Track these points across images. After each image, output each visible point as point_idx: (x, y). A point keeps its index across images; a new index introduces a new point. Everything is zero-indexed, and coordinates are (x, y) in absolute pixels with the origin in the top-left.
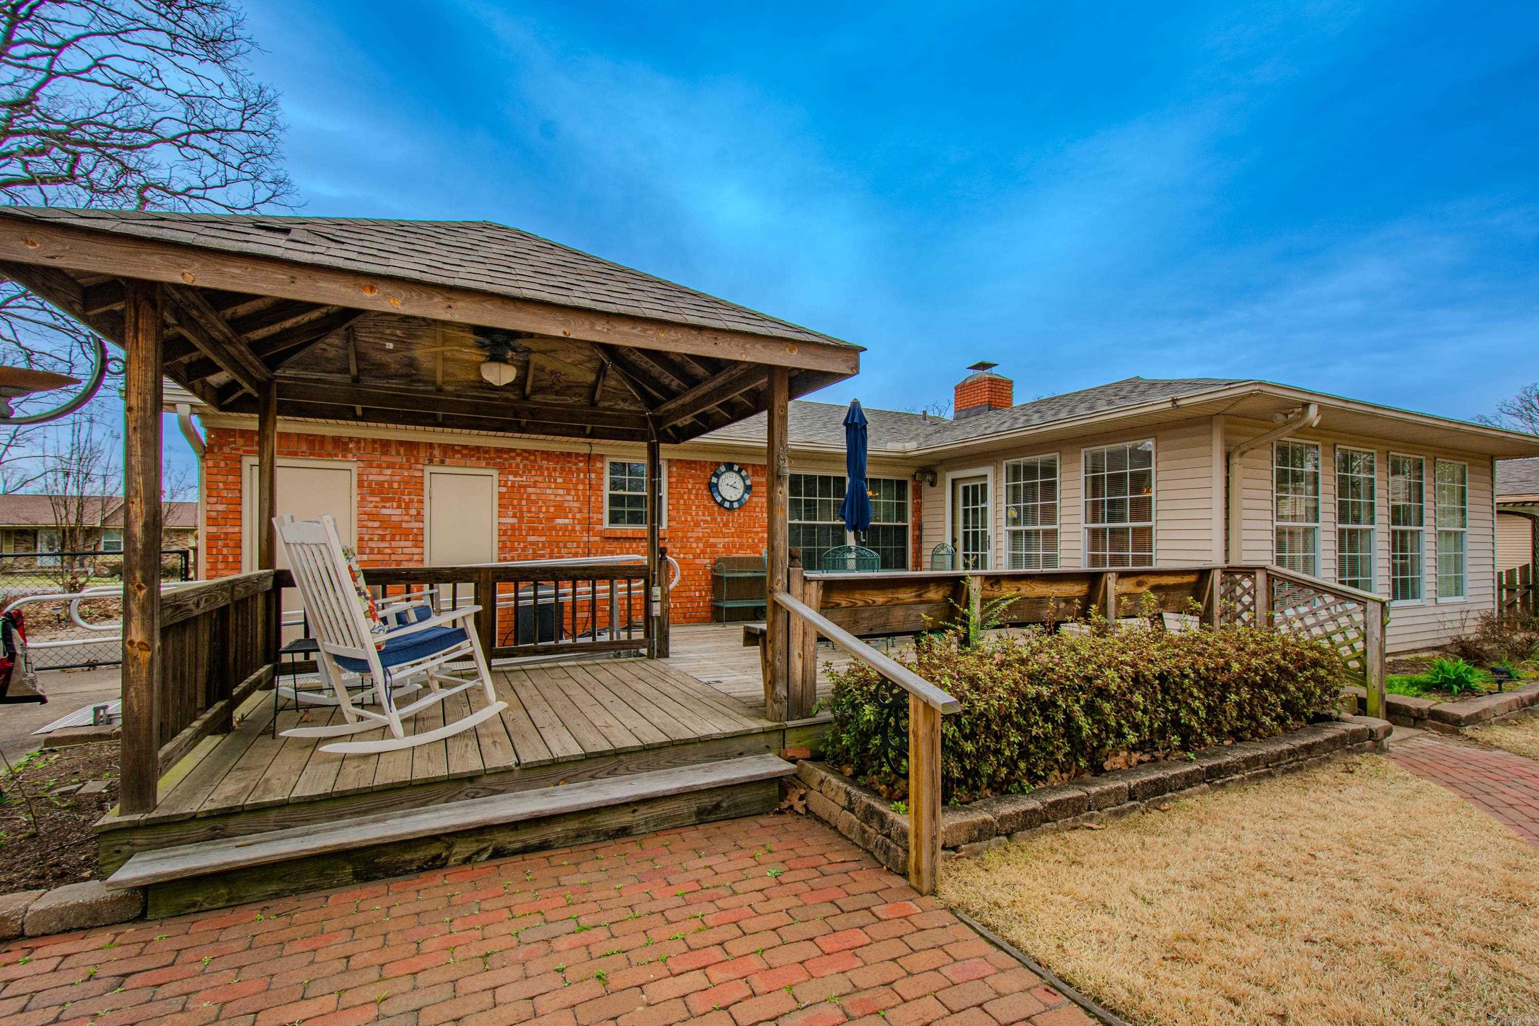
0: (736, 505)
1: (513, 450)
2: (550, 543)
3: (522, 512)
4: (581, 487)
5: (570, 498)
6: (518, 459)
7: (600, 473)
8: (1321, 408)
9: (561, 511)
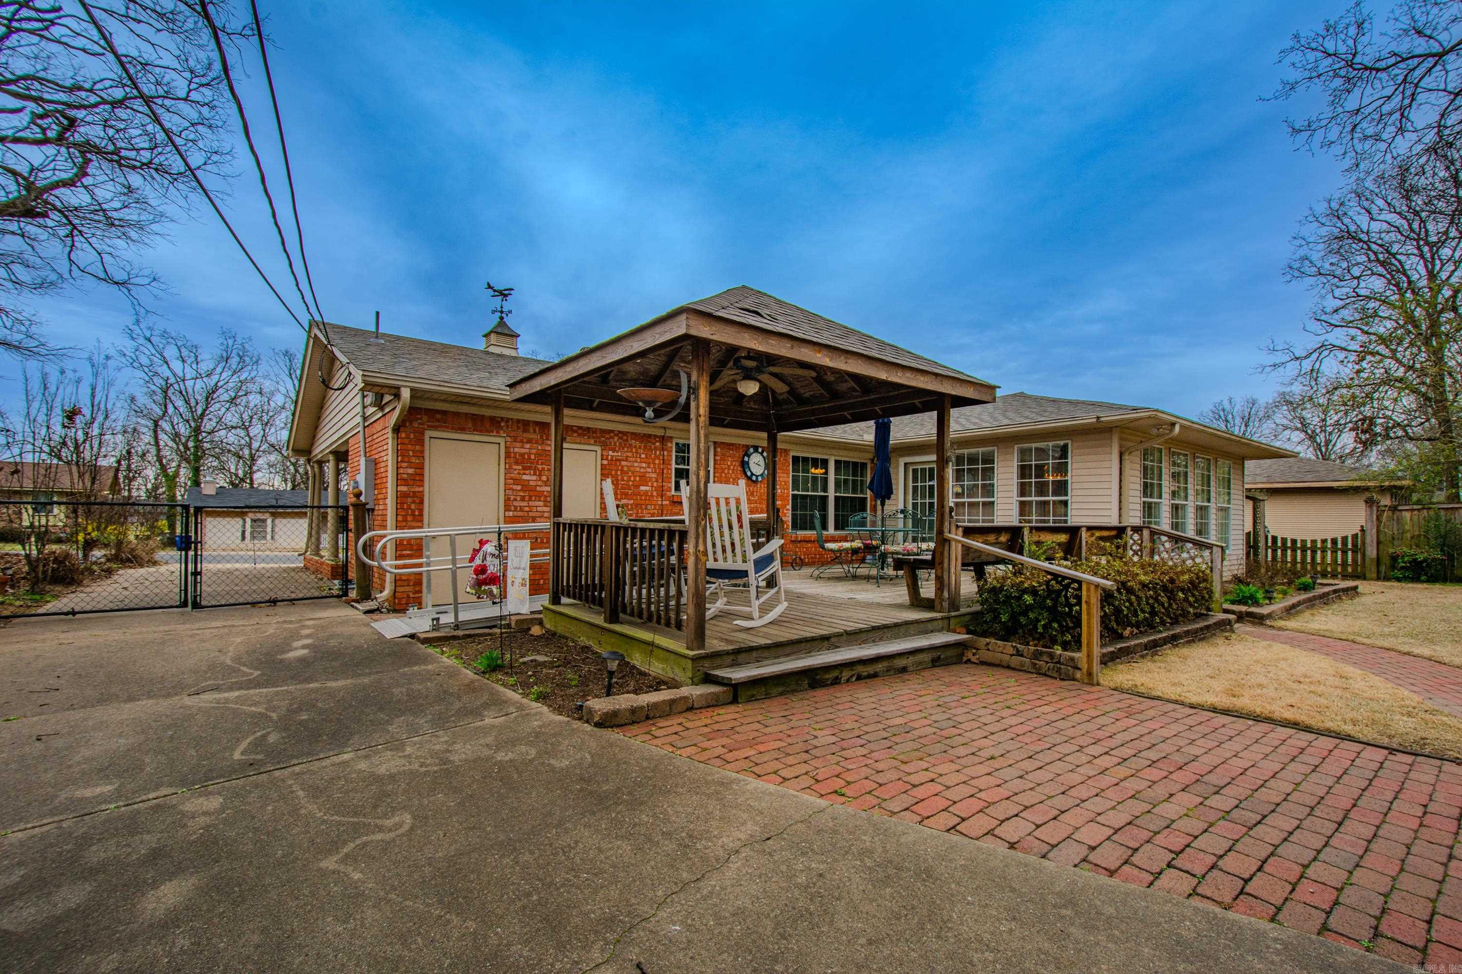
0: (760, 479)
1: (613, 431)
2: (637, 505)
3: (617, 480)
4: (657, 462)
5: (649, 470)
6: (616, 439)
7: (670, 451)
8: (1182, 426)
9: (644, 479)
